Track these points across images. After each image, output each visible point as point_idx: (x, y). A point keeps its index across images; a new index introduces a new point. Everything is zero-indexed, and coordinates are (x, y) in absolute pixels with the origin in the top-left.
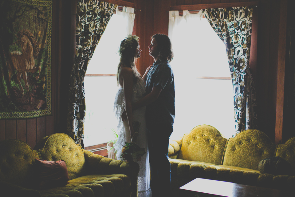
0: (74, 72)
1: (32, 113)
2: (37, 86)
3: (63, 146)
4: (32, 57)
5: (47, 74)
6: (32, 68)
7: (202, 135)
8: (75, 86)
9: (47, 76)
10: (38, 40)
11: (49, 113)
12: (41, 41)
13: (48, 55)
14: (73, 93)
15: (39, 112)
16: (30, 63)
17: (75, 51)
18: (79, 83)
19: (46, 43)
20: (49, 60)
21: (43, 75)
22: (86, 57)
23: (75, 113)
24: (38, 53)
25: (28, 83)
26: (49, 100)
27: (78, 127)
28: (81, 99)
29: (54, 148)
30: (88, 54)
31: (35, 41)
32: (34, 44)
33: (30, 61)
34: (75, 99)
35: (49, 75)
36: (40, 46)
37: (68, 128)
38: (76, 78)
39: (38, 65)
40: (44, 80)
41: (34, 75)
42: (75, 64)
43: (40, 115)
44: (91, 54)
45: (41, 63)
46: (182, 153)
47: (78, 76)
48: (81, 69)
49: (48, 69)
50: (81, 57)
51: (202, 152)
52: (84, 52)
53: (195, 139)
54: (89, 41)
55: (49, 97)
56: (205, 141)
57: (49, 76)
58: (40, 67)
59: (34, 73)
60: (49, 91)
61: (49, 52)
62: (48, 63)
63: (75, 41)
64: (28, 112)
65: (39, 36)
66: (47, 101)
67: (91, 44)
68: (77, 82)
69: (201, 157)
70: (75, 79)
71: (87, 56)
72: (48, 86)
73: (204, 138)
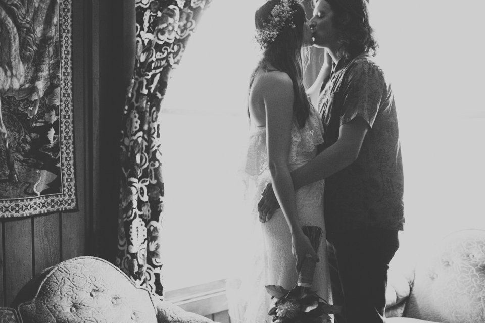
0: (134, 100)
1: (17, 206)
2: (33, 135)
3: (94, 293)
4: (15, 58)
5: (61, 105)
6: (16, 86)
7: (468, 256)
8: (135, 135)
9: (61, 110)
10: (31, 14)
11: (69, 205)
12: (42, 18)
13: (64, 56)
14: (129, 154)
15: (38, 201)
16: (9, 73)
17: (136, 45)
18: (146, 127)
19: (55, 26)
20: (66, 69)
21: (47, 106)
22: (163, 62)
23: (135, 204)
24: (35, 48)
25: (5, 126)
26: (69, 172)
27: (145, 240)
28: (152, 168)
29: (65, 299)
30: (169, 54)
31: (24, 18)
32: (21, 24)
33: (11, 68)
34: (136, 167)
35: (67, 106)
36: (39, 31)
37: (121, 243)
38: (137, 115)
39: (35, 79)
40: (50, 119)
41: (22, 105)
42: (136, 79)
43: (44, 210)
44: (177, 55)
45: (40, 74)
46: (416, 301)
47: (143, 108)
48: (152, 91)
49: (63, 91)
50: (150, 60)
51: (471, 299)
52: (158, 48)
53: (448, 265)
54: (170, 20)
55: (69, 164)
56: (477, 271)
57: (67, 109)
58: (41, 85)
59: (23, 101)
60: (68, 148)
61: (66, 47)
62: (64, 75)
63: (135, 20)
64: (6, 201)
65: (37, 5)
66: (63, 174)
67: (176, 29)
68: (140, 125)
69: (466, 314)
70: (135, 116)
71: (166, 58)
72: (64, 134)
73: (472, 262)
